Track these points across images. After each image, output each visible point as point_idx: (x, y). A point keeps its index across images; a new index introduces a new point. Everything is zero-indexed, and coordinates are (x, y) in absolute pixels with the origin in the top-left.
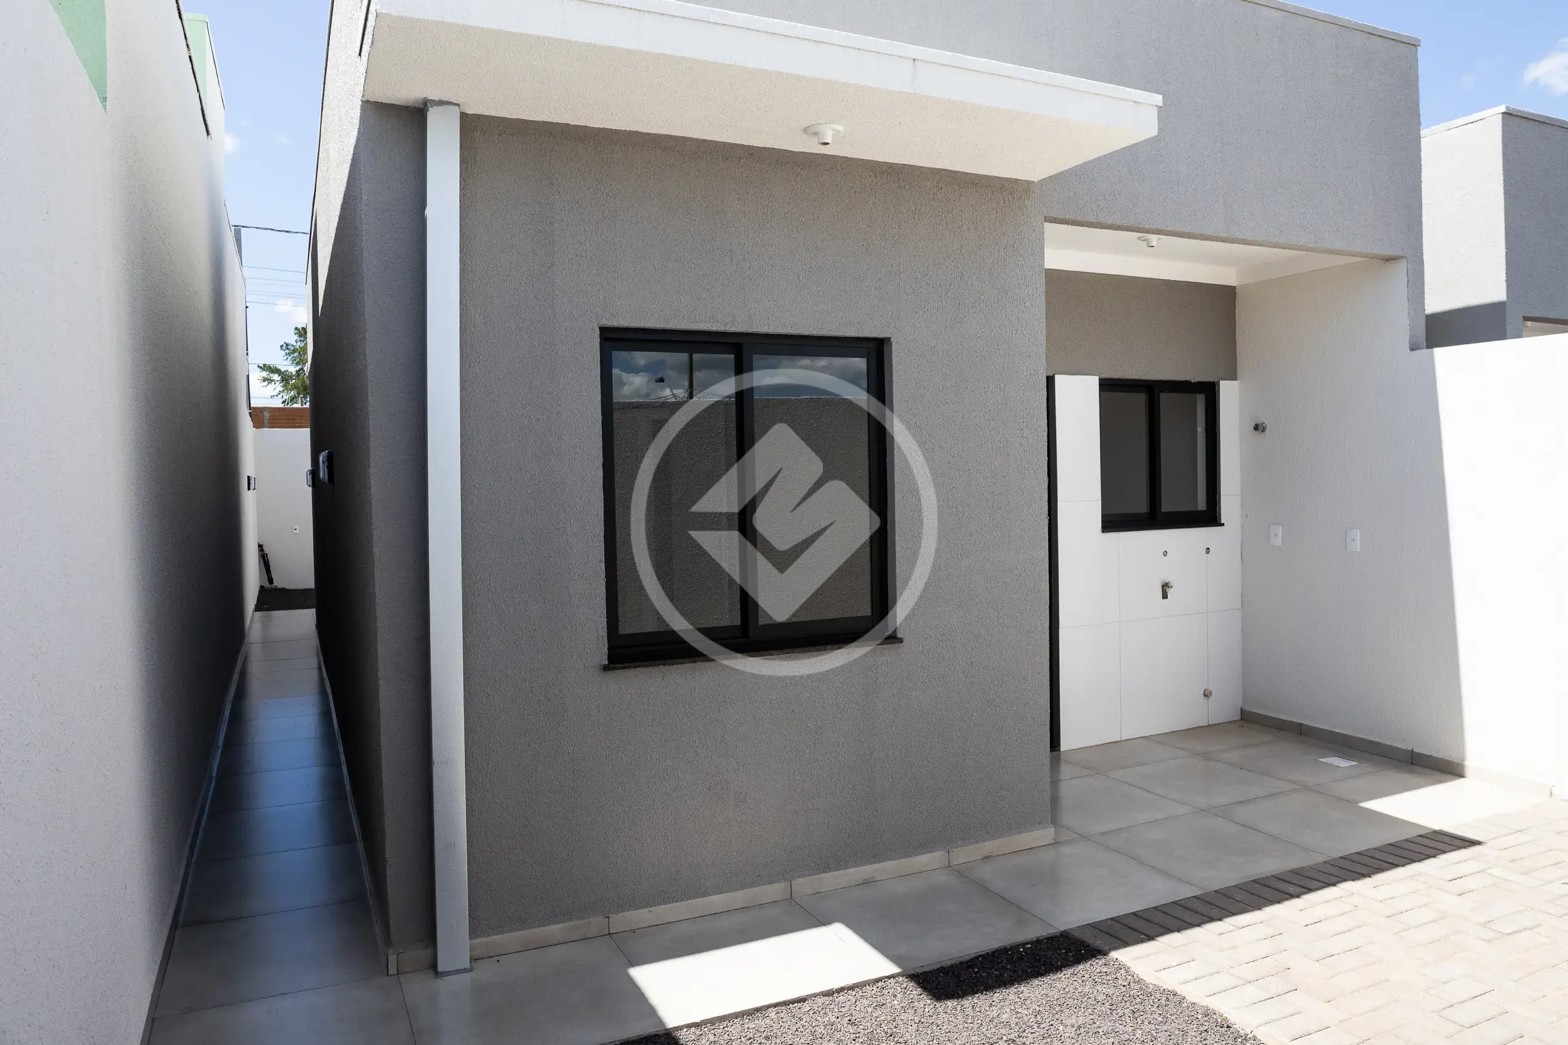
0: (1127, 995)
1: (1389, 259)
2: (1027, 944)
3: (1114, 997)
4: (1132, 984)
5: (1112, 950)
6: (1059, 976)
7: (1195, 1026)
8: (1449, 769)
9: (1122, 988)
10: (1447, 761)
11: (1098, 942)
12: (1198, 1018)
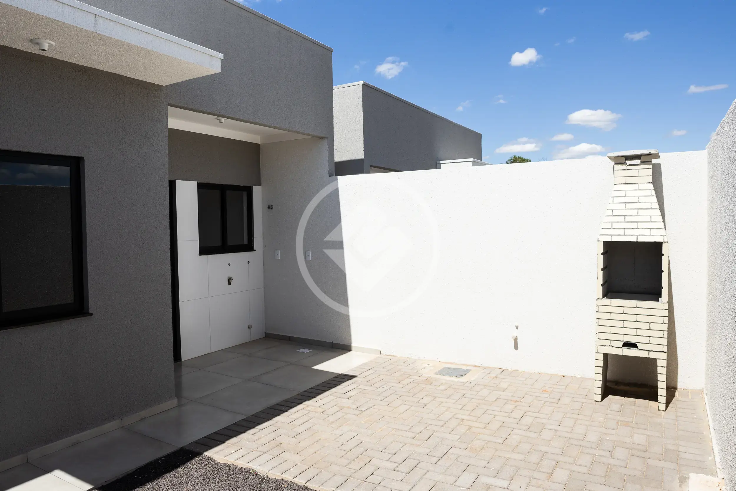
0: (211, 471)
1: (322, 138)
2: (163, 457)
3: (205, 474)
4: (213, 466)
5: (205, 452)
6: (179, 470)
7: (242, 478)
8: (346, 348)
9: (209, 468)
10: (344, 345)
11: (198, 449)
12: (243, 474)
